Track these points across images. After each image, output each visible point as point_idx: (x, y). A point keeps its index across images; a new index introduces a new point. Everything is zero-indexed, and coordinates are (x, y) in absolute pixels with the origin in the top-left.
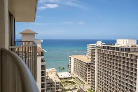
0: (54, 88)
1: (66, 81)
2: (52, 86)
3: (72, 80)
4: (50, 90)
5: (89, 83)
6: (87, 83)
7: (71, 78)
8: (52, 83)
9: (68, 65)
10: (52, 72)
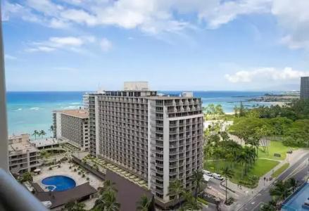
0: (27, 164)
1: (49, 151)
2: (21, 160)
3: (60, 148)
4: (19, 167)
5: (87, 149)
6: (83, 149)
7: (57, 145)
8: (21, 156)
9: (52, 127)
10: (20, 139)
